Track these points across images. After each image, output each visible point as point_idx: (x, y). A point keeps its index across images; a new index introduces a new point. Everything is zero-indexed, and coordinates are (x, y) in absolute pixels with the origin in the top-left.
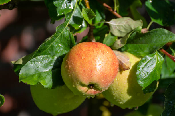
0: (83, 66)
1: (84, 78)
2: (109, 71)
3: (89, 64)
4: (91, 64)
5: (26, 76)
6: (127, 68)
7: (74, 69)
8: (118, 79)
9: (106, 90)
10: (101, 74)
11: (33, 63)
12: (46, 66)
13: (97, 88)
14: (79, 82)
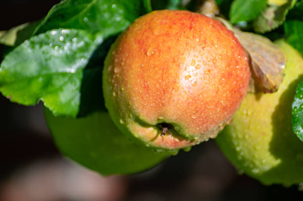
0: (146, 74)
1: (143, 108)
2: (214, 94)
3: (161, 72)
4: (166, 73)
5: (13, 79)
6: (272, 87)
7: (124, 79)
8: (249, 113)
9: (210, 139)
10: (191, 100)
11: (37, 47)
12: (70, 59)
13: (180, 133)
14: (133, 115)
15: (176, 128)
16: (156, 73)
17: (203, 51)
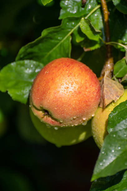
0: (40, 84)
4: (47, 84)
10: (55, 100)
15: (49, 113)
16: (44, 83)
17: (68, 77)
